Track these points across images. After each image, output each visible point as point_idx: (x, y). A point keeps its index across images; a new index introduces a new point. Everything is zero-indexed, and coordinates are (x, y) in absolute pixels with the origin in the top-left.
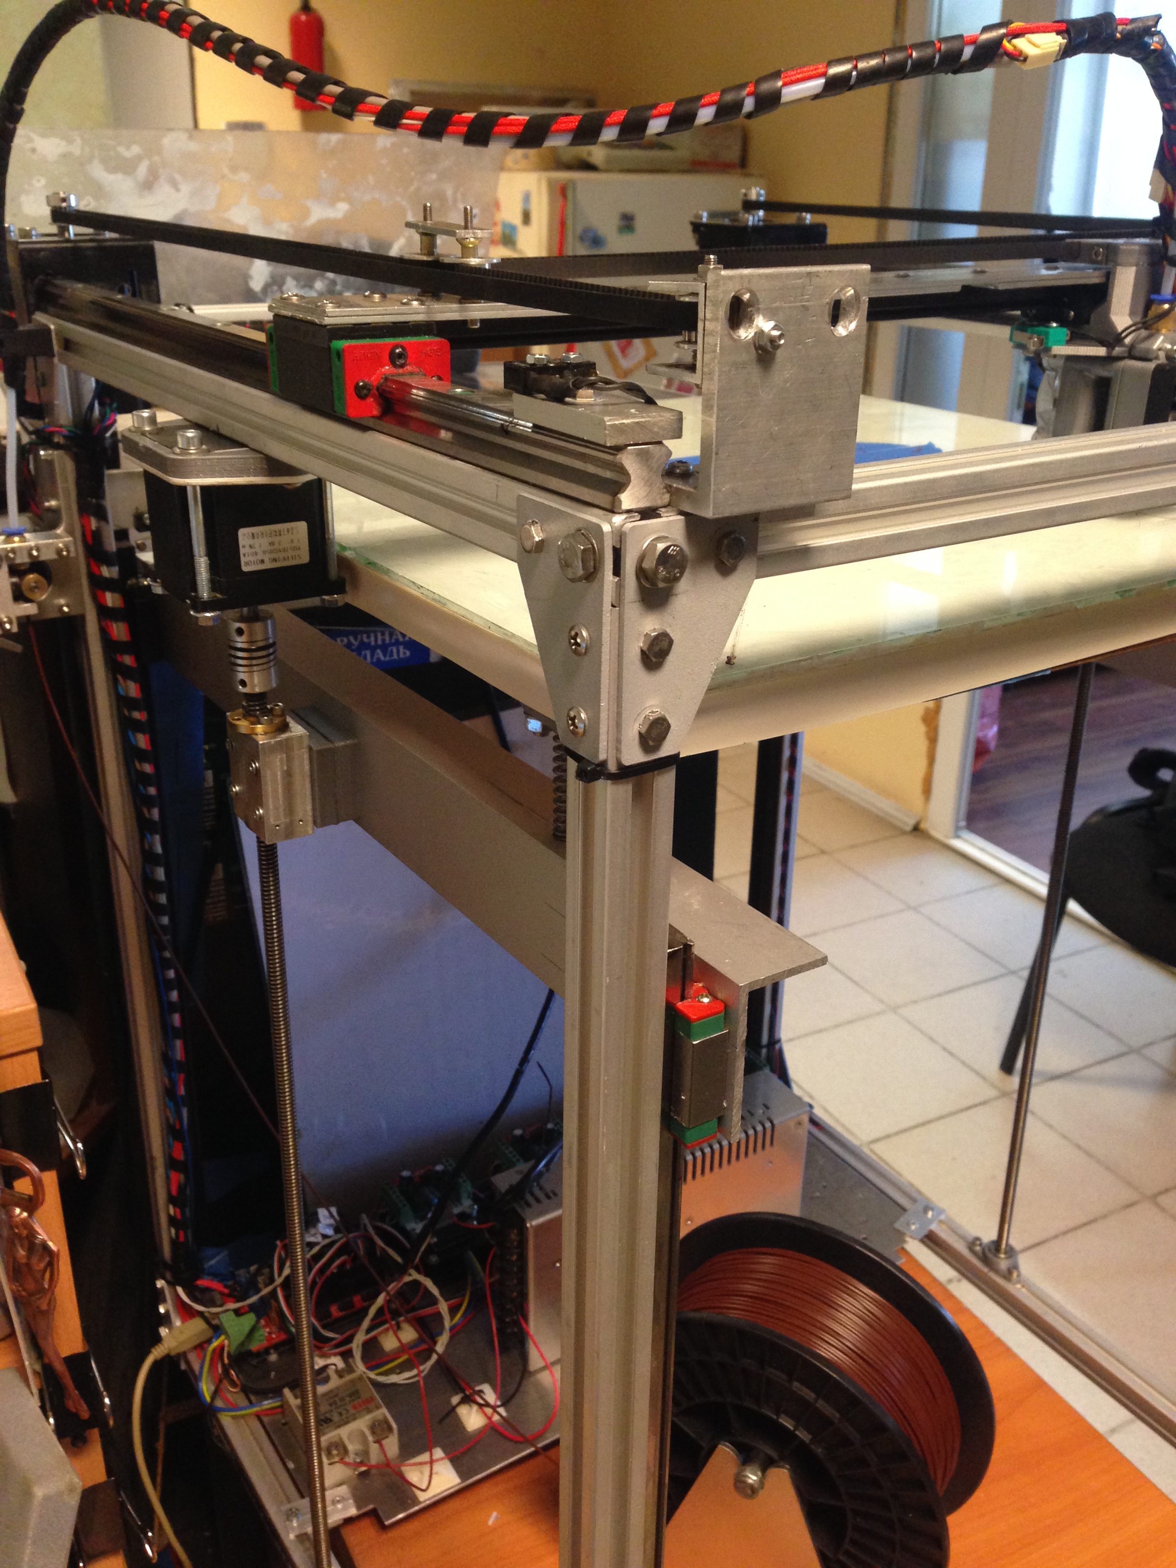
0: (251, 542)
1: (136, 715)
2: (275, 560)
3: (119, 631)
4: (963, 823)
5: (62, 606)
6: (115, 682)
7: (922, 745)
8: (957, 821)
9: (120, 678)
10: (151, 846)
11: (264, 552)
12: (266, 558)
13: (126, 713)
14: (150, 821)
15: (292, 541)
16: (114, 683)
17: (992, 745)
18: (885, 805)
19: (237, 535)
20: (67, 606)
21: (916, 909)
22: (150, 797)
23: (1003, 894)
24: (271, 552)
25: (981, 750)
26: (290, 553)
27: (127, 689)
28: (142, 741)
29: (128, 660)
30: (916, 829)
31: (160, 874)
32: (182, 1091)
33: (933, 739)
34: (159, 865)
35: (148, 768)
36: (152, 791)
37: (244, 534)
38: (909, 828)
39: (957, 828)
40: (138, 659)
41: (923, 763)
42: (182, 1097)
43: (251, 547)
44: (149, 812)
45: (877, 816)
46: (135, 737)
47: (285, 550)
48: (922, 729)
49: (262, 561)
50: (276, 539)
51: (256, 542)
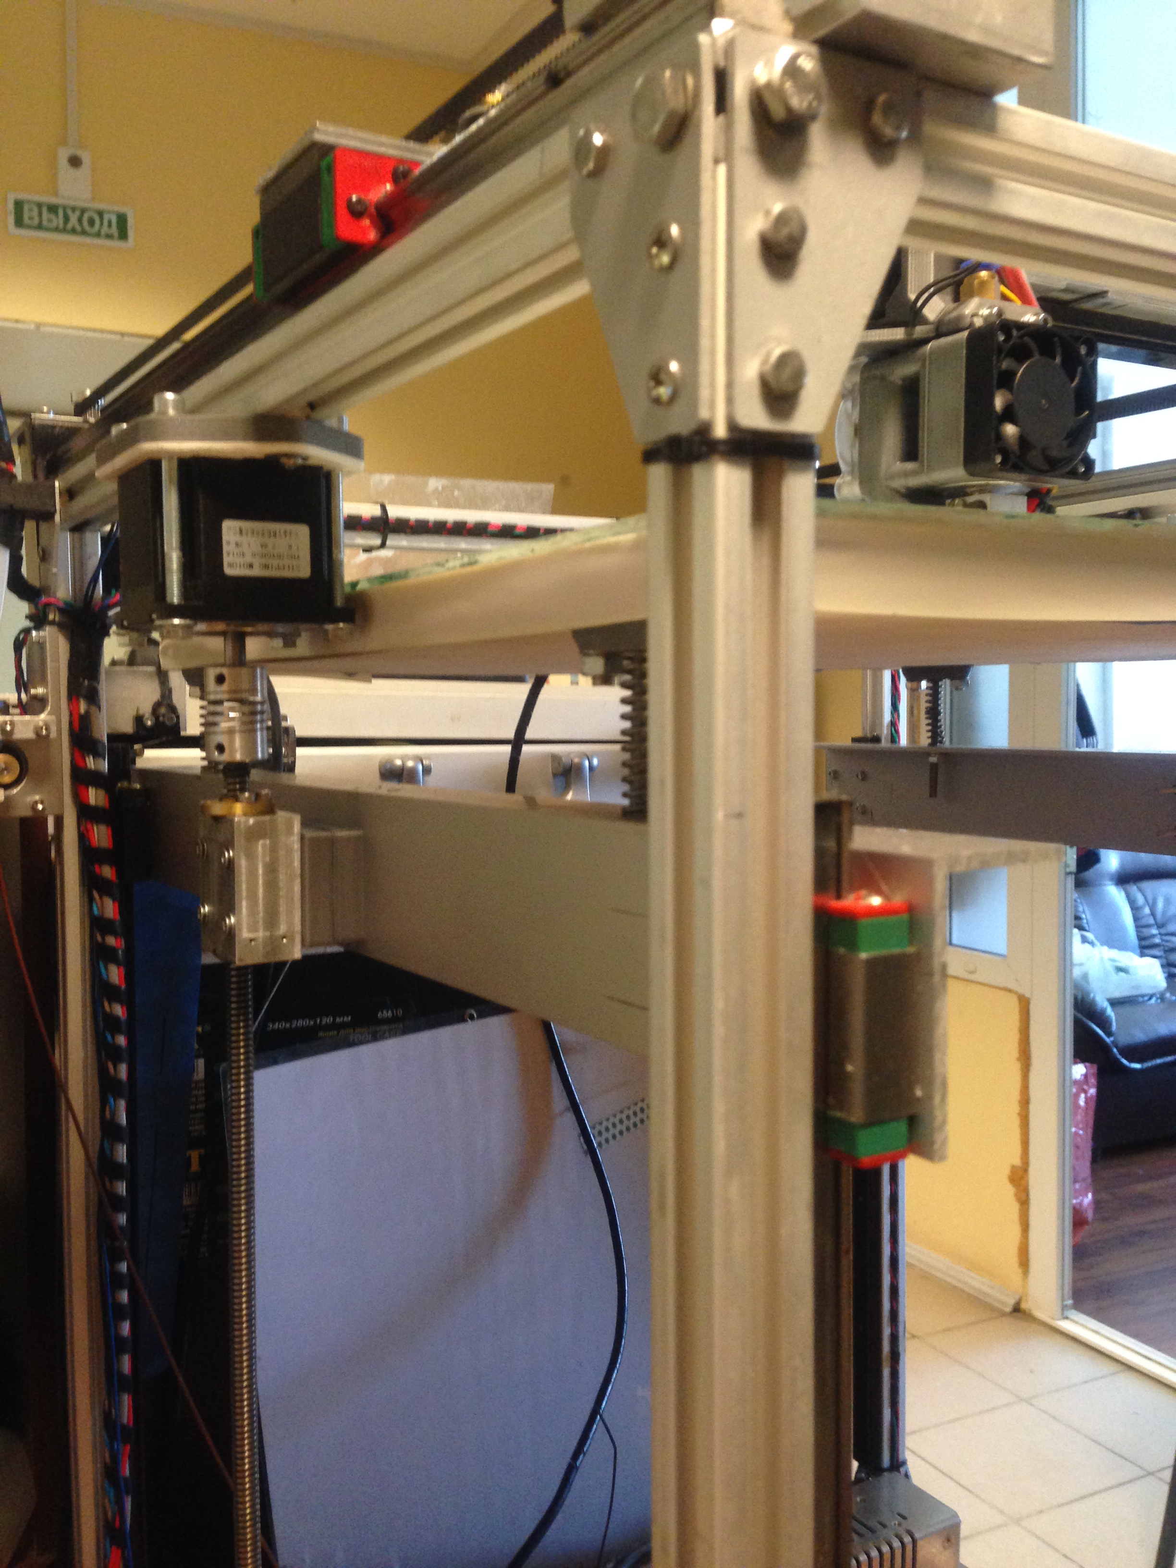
0: (238, 538)
1: (111, 941)
2: (266, 567)
3: (101, 835)
4: (1070, 1302)
5: (36, 803)
6: (91, 900)
7: (1014, 1209)
8: (1063, 1300)
9: (96, 894)
10: (114, 1114)
11: (254, 555)
12: (256, 562)
13: (99, 938)
14: (117, 1081)
15: (290, 547)
16: (88, 899)
17: (1090, 1215)
18: (977, 1283)
19: (221, 527)
20: (42, 803)
21: (1028, 1401)
22: (118, 1048)
23: (1126, 1381)
24: (263, 556)
25: (1079, 1221)
26: (286, 562)
27: (102, 907)
28: (114, 974)
29: (107, 872)
30: (1017, 1309)
31: (122, 1153)
32: (127, 1471)
33: (1024, 1201)
34: (122, 1141)
35: (118, 1010)
36: (122, 1040)
37: (230, 529)
38: (1008, 1309)
39: (1064, 1308)
40: (119, 873)
41: (1015, 1230)
42: (125, 1479)
43: (237, 544)
44: (115, 1068)
45: (970, 1296)
46: (106, 969)
47: (280, 557)
48: (1009, 1191)
49: (251, 566)
50: (270, 542)
51: (244, 540)
